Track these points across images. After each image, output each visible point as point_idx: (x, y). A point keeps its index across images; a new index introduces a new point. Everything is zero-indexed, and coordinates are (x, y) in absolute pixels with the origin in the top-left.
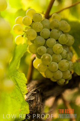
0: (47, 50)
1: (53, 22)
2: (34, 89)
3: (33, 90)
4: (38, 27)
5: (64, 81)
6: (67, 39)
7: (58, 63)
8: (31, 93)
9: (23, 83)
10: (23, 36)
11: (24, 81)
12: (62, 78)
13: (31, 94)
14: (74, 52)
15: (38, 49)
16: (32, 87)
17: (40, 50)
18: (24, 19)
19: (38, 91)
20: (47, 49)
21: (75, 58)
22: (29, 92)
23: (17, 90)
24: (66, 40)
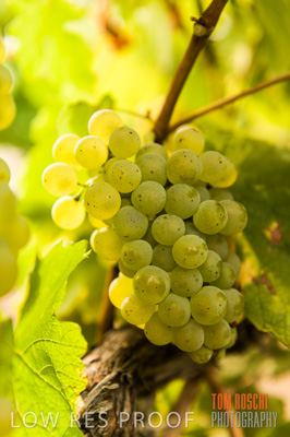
0: (154, 256)
1: (176, 160)
2: (113, 374)
3: (108, 377)
4: (124, 176)
5: (210, 357)
6: (222, 219)
7: (189, 298)
8: (100, 387)
9: (74, 357)
10: (77, 199)
11: (76, 350)
12: (204, 345)
13: (99, 391)
14: (247, 249)
15: (125, 248)
16: (107, 362)
17: (132, 253)
18: (80, 146)
19: (125, 377)
20: (153, 248)
21: (250, 269)
22: (96, 384)
23: (48, 390)
24: (218, 221)
